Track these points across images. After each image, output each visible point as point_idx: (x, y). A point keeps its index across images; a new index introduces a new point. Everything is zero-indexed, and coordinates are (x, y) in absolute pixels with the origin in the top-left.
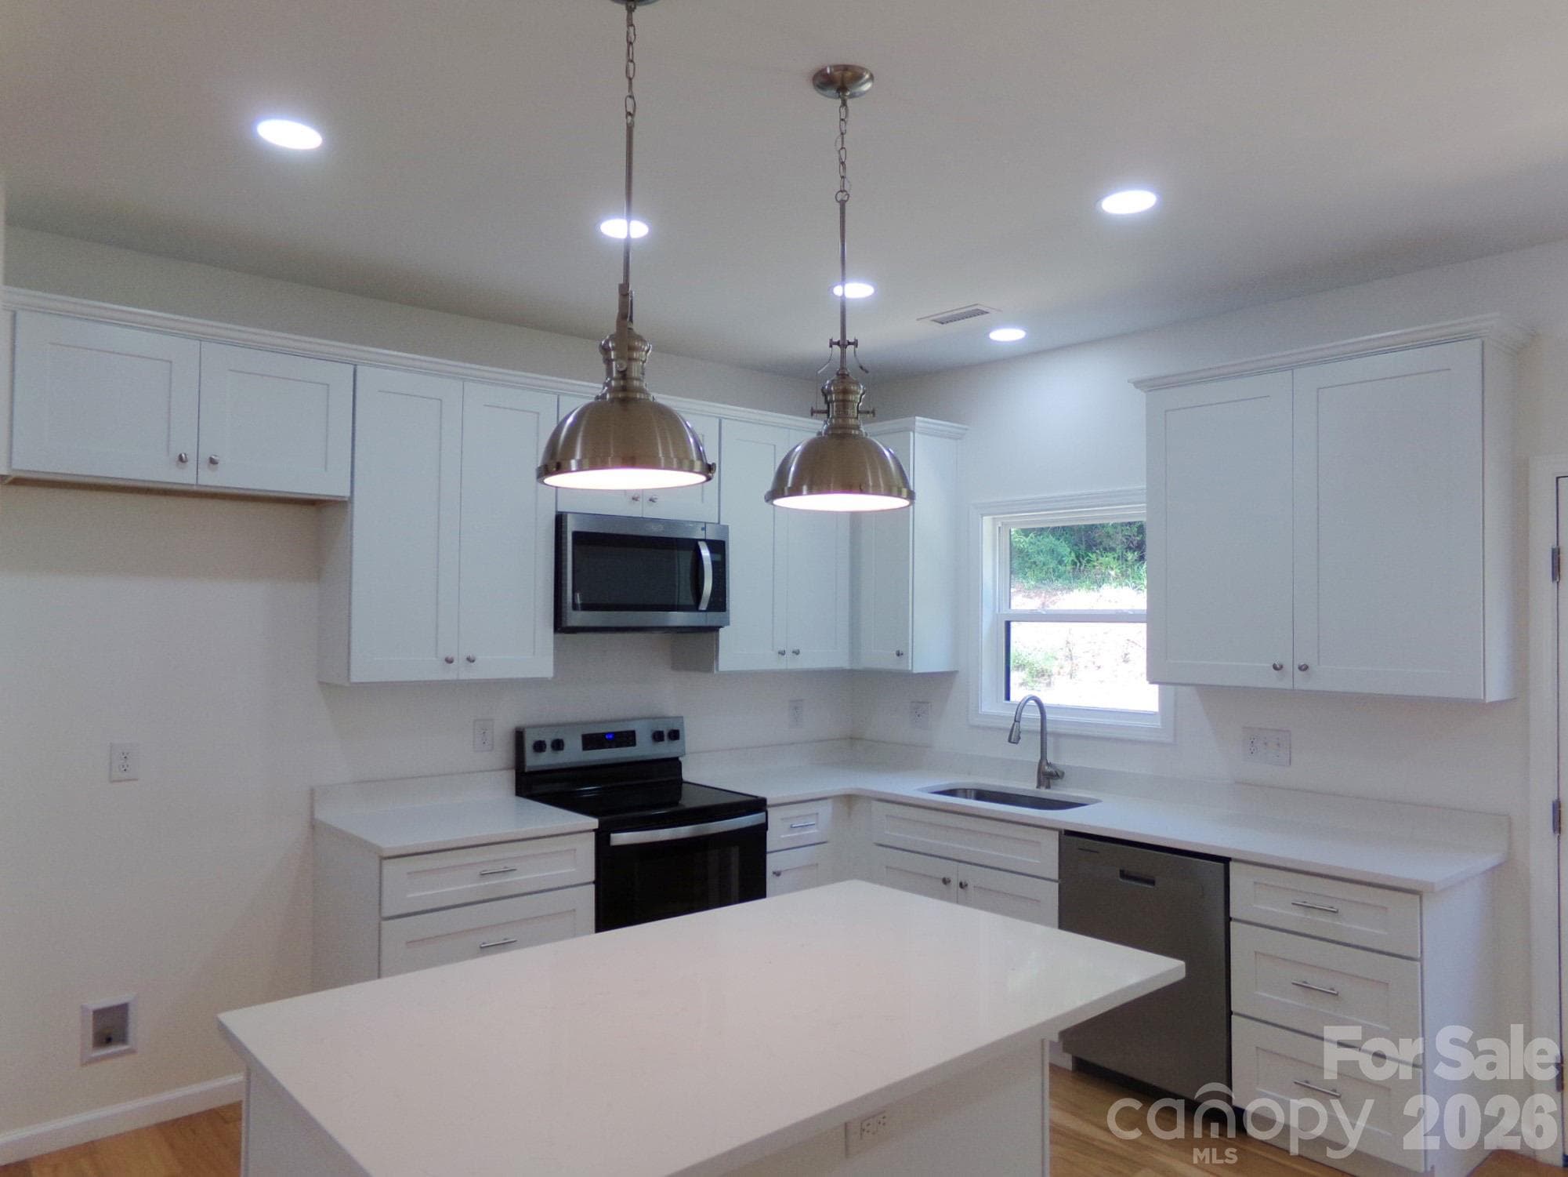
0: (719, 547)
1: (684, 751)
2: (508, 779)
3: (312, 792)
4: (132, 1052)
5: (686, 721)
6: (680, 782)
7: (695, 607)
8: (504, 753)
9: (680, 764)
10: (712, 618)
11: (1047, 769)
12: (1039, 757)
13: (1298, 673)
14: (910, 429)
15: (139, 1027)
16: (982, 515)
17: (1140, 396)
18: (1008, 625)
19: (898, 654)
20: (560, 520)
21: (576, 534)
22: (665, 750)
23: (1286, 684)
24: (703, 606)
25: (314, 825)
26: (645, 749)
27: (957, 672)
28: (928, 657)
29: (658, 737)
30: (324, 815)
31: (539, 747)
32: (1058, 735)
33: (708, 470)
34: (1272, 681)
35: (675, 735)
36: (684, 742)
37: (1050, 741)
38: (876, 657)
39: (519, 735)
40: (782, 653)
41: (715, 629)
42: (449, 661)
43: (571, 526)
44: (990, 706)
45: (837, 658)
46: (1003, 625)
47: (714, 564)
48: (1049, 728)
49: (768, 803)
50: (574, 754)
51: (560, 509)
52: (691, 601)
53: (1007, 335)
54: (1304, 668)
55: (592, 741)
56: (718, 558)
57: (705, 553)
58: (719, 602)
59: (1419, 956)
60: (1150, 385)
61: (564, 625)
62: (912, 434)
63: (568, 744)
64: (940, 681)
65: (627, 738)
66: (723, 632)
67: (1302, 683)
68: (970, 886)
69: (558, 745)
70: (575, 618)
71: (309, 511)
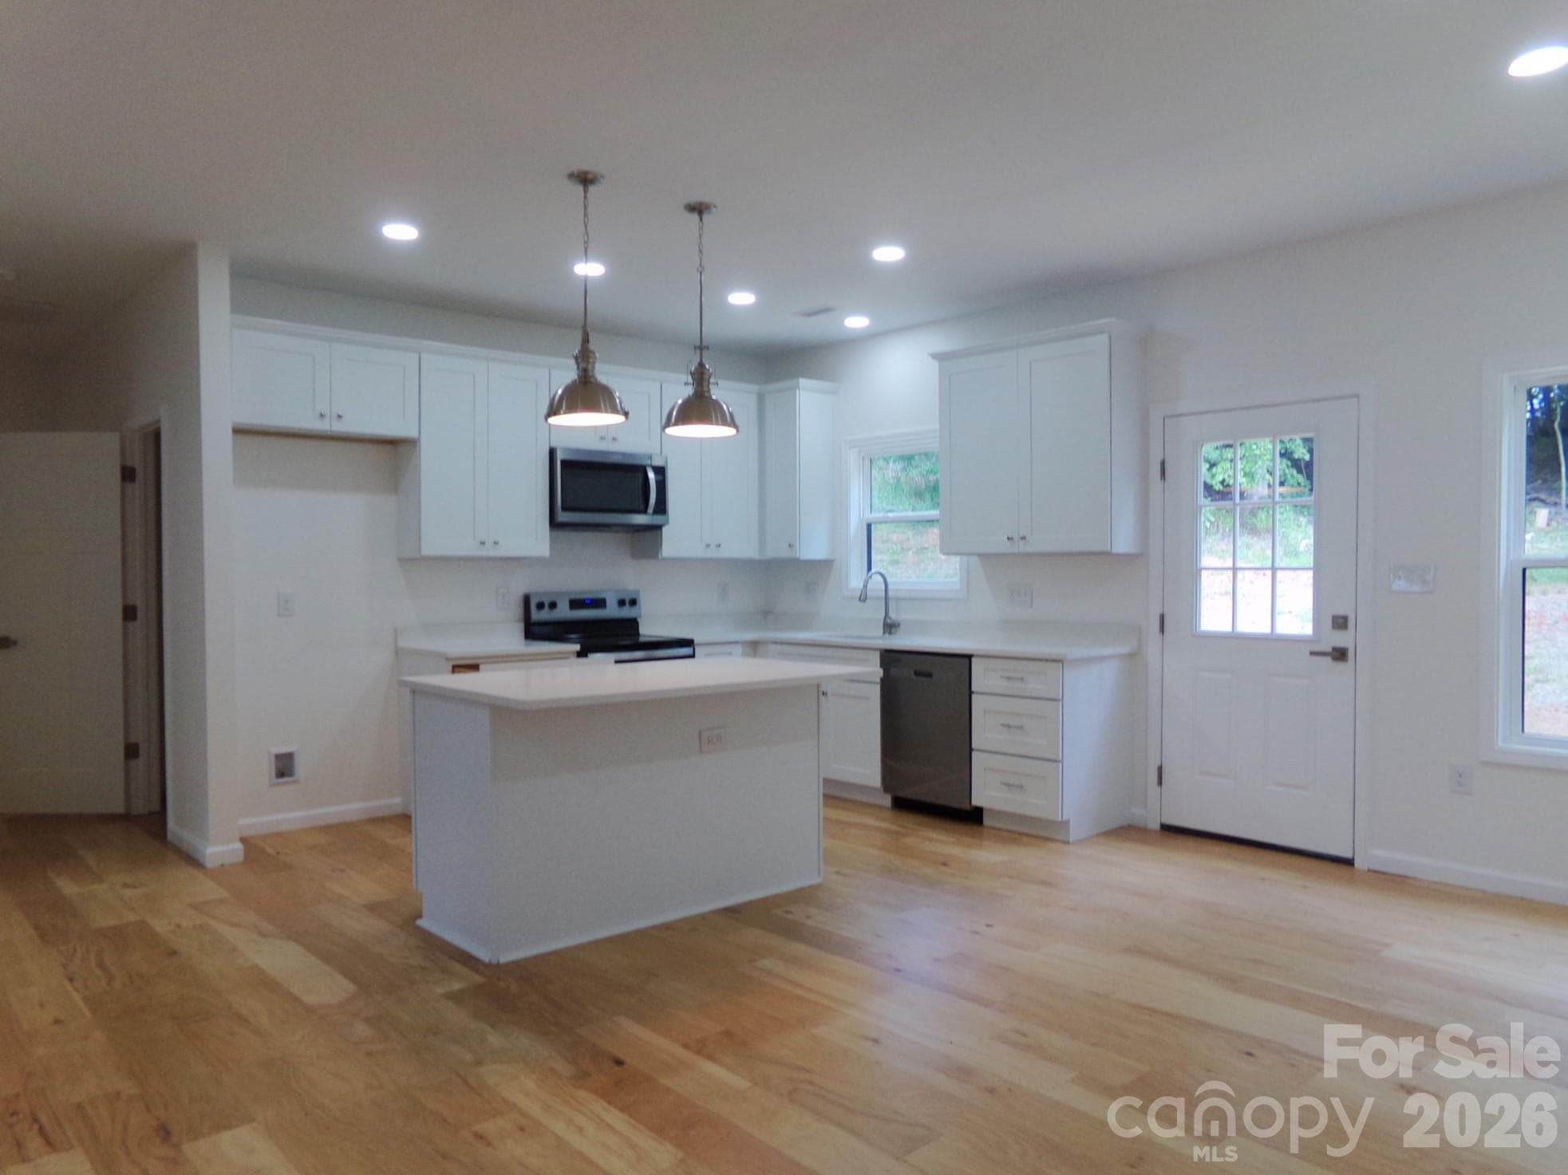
0: (660, 471)
1: (640, 613)
2: (519, 629)
3: (396, 630)
4: (296, 782)
5: (642, 594)
6: (639, 634)
7: (645, 511)
8: (517, 611)
9: (637, 623)
10: (657, 519)
11: (889, 621)
12: (884, 614)
13: (1021, 542)
14: (797, 387)
15: (301, 767)
16: (850, 448)
17: (936, 364)
18: (869, 526)
19: (790, 546)
20: (552, 453)
21: (563, 462)
22: (626, 612)
23: (1014, 550)
24: (651, 510)
25: (398, 652)
26: (612, 611)
27: (834, 561)
28: (813, 548)
29: (622, 603)
30: (404, 643)
31: (540, 606)
32: (898, 599)
33: (626, 414)
34: (1007, 548)
35: (633, 602)
36: (640, 608)
37: (892, 604)
38: (776, 550)
39: (527, 599)
40: (708, 546)
41: (658, 528)
42: (483, 543)
43: (560, 457)
44: (856, 582)
45: (750, 551)
46: (865, 527)
47: (657, 482)
48: (890, 594)
49: (695, 642)
50: (564, 612)
51: (553, 445)
52: (642, 507)
53: (856, 322)
54: (1023, 538)
55: (576, 604)
56: (661, 478)
57: (651, 475)
58: (661, 508)
59: (1061, 697)
60: (940, 357)
61: (556, 521)
62: (797, 392)
63: (559, 605)
64: (823, 566)
65: (600, 603)
66: (664, 529)
67: (1023, 548)
68: (829, 694)
69: (553, 605)
70: (563, 517)
71: (388, 448)
